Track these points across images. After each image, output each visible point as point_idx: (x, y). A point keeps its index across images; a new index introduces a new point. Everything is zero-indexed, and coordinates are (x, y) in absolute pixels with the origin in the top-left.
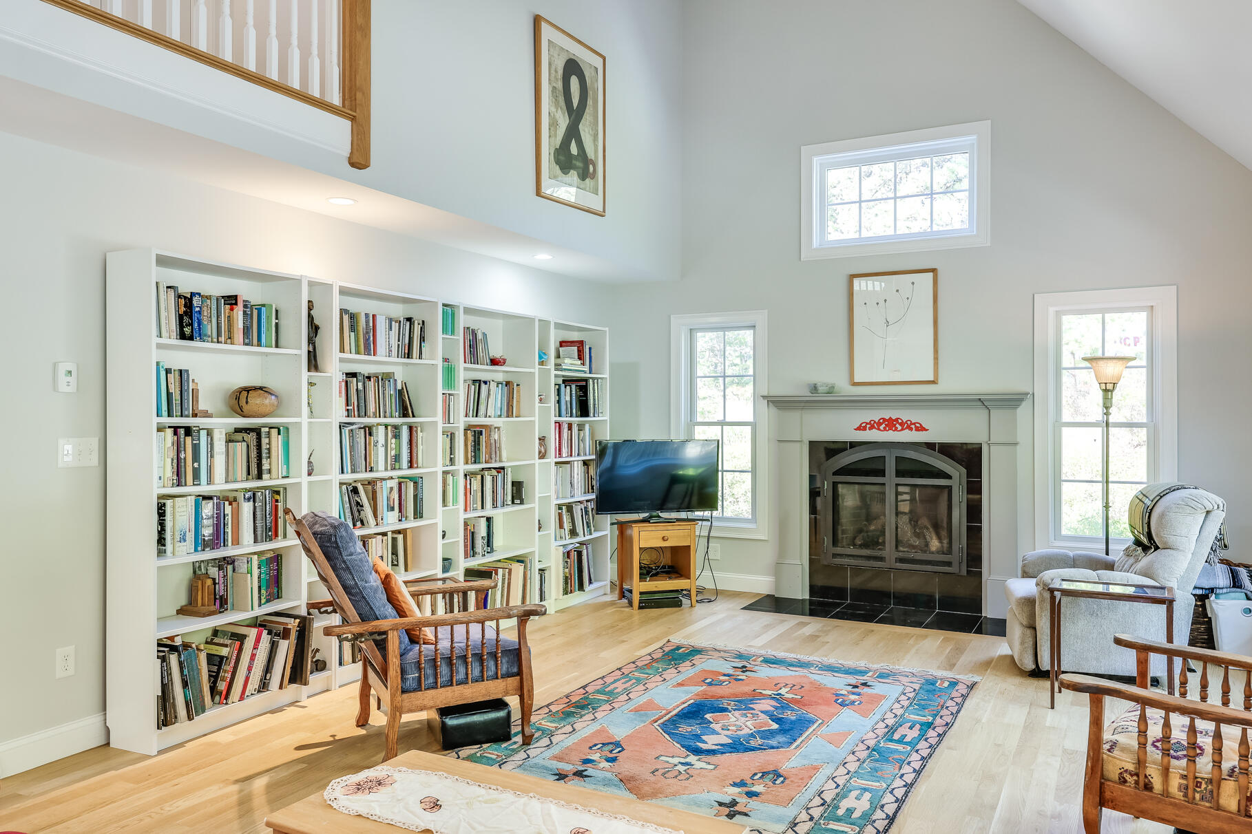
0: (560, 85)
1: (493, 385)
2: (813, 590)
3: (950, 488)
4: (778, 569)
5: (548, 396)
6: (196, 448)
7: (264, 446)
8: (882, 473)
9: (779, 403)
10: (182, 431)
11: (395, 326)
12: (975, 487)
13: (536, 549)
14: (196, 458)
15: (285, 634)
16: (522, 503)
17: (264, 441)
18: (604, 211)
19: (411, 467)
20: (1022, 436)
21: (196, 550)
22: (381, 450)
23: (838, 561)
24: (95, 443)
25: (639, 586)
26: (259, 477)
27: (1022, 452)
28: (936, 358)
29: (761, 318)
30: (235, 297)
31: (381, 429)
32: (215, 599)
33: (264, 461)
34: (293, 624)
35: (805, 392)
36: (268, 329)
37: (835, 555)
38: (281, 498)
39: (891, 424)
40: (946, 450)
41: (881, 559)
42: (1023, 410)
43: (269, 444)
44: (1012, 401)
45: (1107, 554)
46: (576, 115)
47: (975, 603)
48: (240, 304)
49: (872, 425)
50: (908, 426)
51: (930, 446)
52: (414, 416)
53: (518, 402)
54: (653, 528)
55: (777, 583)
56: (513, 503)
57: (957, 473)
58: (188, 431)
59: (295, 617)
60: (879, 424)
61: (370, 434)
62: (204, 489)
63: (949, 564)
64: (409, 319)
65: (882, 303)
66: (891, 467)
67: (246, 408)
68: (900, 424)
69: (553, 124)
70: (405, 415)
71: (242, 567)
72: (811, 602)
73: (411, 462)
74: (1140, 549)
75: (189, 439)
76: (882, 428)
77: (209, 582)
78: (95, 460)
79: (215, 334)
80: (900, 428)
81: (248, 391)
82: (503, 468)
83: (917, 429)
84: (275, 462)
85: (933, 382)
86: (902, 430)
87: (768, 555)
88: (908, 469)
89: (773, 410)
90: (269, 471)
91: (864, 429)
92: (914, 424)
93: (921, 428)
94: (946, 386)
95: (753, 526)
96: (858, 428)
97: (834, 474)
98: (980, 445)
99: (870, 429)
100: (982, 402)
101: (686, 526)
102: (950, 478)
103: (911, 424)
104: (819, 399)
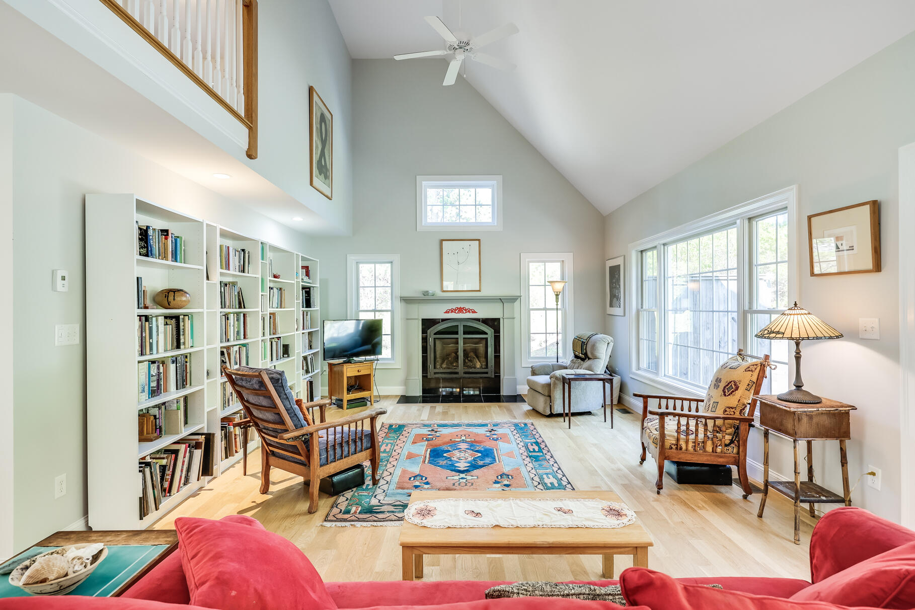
0: (319, 126)
1: (275, 289)
2: (424, 391)
3: (486, 339)
4: (406, 382)
5: (299, 296)
6: (151, 329)
7: (181, 327)
8: (457, 333)
9: (407, 301)
10: (143, 318)
11: (237, 253)
12: (497, 339)
13: (295, 382)
14: (151, 337)
15: (197, 446)
16: (288, 356)
17: (181, 324)
18: (332, 197)
19: (244, 338)
20: (517, 315)
21: (149, 398)
22: (232, 328)
23: (437, 376)
24: (77, 328)
25: (347, 397)
26: (178, 347)
27: (516, 321)
28: (480, 280)
29: (396, 258)
30: (167, 231)
31: (232, 315)
32: (156, 428)
33: (182, 337)
34: (202, 439)
35: (420, 295)
36: (181, 253)
37: (435, 373)
38: (188, 360)
39: (460, 310)
40: (486, 321)
41: (457, 373)
42: (517, 303)
43: (184, 326)
44: (513, 299)
45: (557, 362)
46: (324, 143)
47: (497, 389)
48: (170, 235)
49: (452, 311)
50: (469, 311)
51: (478, 320)
52: (244, 308)
53: (284, 300)
54: (353, 366)
55: (407, 390)
56: (283, 357)
57: (490, 331)
58: (147, 318)
59: (202, 434)
60: (456, 310)
61: (228, 319)
62: (154, 357)
63: (487, 373)
64: (243, 250)
65: (456, 253)
66: (461, 330)
67: (172, 303)
68: (465, 310)
69: (317, 147)
70: (240, 307)
71: (174, 407)
72: (423, 396)
73: (244, 335)
74: (579, 360)
75: (147, 323)
76: (456, 312)
77: (152, 418)
78: (77, 340)
79: (157, 255)
80: (465, 312)
81: (174, 292)
82: (280, 337)
83: (473, 312)
84: (186, 338)
85: (479, 291)
86: (466, 313)
87: (401, 375)
88: (468, 330)
89: (403, 304)
90: (184, 343)
91: (449, 312)
92: (471, 310)
93: (474, 312)
94: (485, 293)
95: (393, 362)
96: (446, 312)
97: (435, 334)
98: (499, 319)
99: (451, 312)
100: (501, 300)
101: (368, 364)
102: (487, 334)
103: (470, 310)
104: (426, 298)
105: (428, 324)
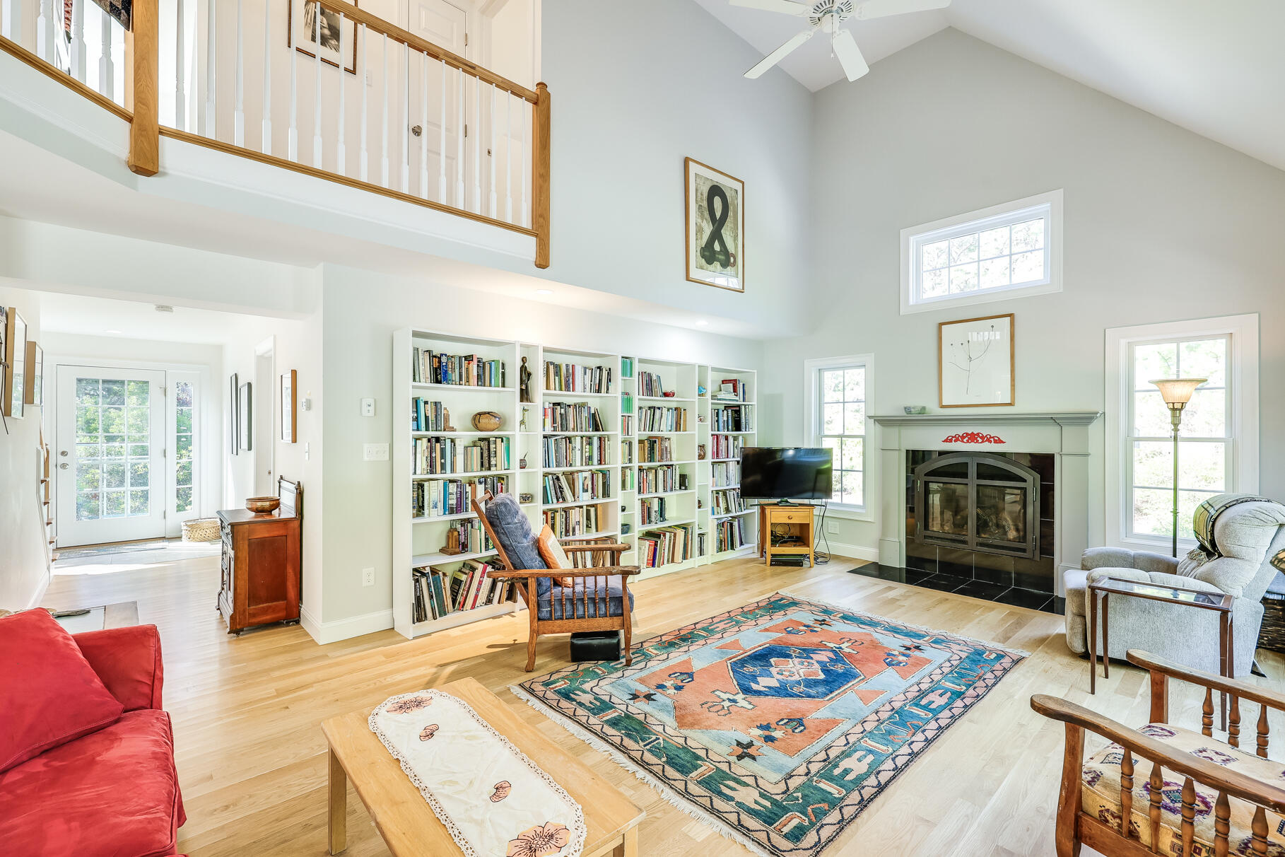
1: (664, 409)
2: (909, 561)
3: (1024, 490)
4: (881, 543)
6: (443, 451)
7: (492, 450)
8: (965, 475)
9: (881, 422)
11: (589, 372)
12: (1048, 489)
13: (696, 520)
16: (686, 489)
17: (493, 446)
18: (744, 290)
19: (600, 464)
20: (1094, 448)
22: (578, 452)
23: (927, 541)
25: (771, 550)
26: (489, 469)
27: (1093, 462)
28: (1013, 388)
29: (869, 359)
30: (471, 356)
31: (578, 439)
33: (492, 459)
35: (901, 413)
37: (926, 537)
38: (504, 483)
39: (973, 437)
41: (964, 542)
42: (1094, 428)
43: (495, 448)
44: (1084, 419)
45: (1174, 556)
47: (1047, 580)
48: (475, 360)
49: (957, 438)
50: (988, 439)
51: (1007, 455)
52: (602, 431)
53: (685, 421)
54: (781, 510)
55: (880, 556)
56: (680, 488)
57: (1032, 480)
58: (438, 440)
60: (963, 437)
61: (570, 442)
63: (1024, 550)
64: (599, 369)
65: (965, 343)
66: (972, 471)
68: (981, 438)
70: (596, 430)
71: (476, 525)
72: (907, 571)
73: (600, 460)
75: (438, 445)
76: (965, 440)
78: (386, 457)
80: (980, 441)
82: (672, 465)
83: (996, 442)
84: (498, 460)
85: (1010, 405)
86: (982, 442)
87: (874, 533)
88: (987, 472)
89: (879, 426)
90: (496, 465)
91: (951, 441)
92: (993, 437)
93: (999, 441)
94: (1021, 408)
95: (863, 511)
96: (946, 441)
97: (925, 475)
98: (1053, 456)
99: (955, 441)
100: (1054, 420)
101: (806, 509)
102: (1025, 481)
103: (991, 437)
104: (913, 418)
105: (915, 458)
